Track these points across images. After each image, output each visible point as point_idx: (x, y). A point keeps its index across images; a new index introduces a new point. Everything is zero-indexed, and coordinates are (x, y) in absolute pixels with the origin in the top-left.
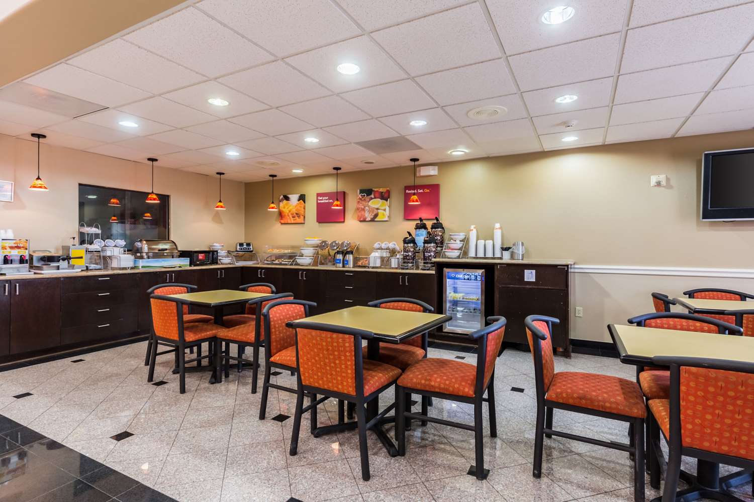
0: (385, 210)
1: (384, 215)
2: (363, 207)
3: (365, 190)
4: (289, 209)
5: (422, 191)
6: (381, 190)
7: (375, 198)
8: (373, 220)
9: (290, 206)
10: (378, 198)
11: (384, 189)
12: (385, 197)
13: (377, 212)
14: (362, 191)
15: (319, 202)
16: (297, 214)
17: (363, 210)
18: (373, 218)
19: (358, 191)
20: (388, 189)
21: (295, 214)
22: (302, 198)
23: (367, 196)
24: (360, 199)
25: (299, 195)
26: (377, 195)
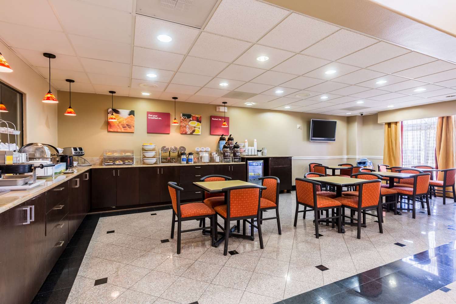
0: (199, 128)
1: (199, 131)
2: (185, 125)
3: (186, 114)
4: (119, 120)
5: (220, 120)
6: (197, 116)
7: (193, 120)
8: (191, 134)
9: (120, 118)
10: (195, 120)
11: (199, 115)
12: (199, 120)
13: (194, 129)
14: (184, 115)
15: (149, 118)
16: (127, 125)
17: (185, 127)
18: (192, 133)
19: (181, 115)
20: (201, 116)
21: (126, 125)
22: (132, 113)
23: (187, 118)
24: (182, 119)
25: (130, 111)
26: (194, 119)
